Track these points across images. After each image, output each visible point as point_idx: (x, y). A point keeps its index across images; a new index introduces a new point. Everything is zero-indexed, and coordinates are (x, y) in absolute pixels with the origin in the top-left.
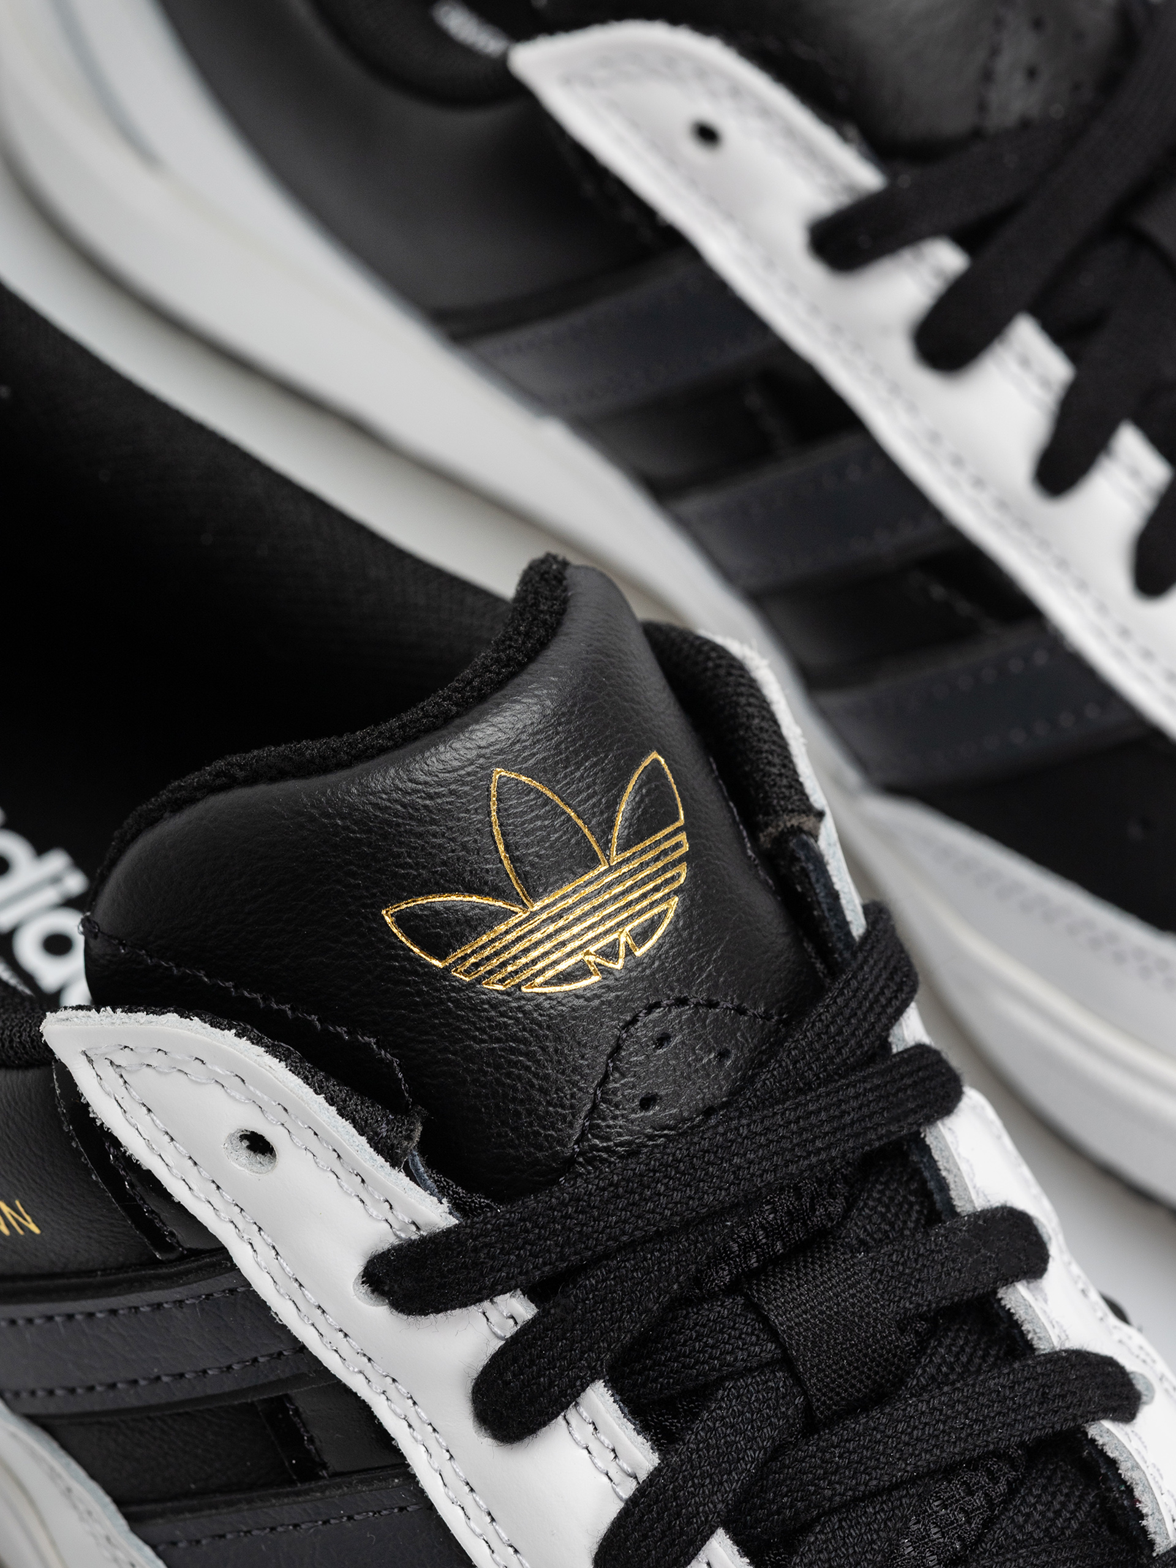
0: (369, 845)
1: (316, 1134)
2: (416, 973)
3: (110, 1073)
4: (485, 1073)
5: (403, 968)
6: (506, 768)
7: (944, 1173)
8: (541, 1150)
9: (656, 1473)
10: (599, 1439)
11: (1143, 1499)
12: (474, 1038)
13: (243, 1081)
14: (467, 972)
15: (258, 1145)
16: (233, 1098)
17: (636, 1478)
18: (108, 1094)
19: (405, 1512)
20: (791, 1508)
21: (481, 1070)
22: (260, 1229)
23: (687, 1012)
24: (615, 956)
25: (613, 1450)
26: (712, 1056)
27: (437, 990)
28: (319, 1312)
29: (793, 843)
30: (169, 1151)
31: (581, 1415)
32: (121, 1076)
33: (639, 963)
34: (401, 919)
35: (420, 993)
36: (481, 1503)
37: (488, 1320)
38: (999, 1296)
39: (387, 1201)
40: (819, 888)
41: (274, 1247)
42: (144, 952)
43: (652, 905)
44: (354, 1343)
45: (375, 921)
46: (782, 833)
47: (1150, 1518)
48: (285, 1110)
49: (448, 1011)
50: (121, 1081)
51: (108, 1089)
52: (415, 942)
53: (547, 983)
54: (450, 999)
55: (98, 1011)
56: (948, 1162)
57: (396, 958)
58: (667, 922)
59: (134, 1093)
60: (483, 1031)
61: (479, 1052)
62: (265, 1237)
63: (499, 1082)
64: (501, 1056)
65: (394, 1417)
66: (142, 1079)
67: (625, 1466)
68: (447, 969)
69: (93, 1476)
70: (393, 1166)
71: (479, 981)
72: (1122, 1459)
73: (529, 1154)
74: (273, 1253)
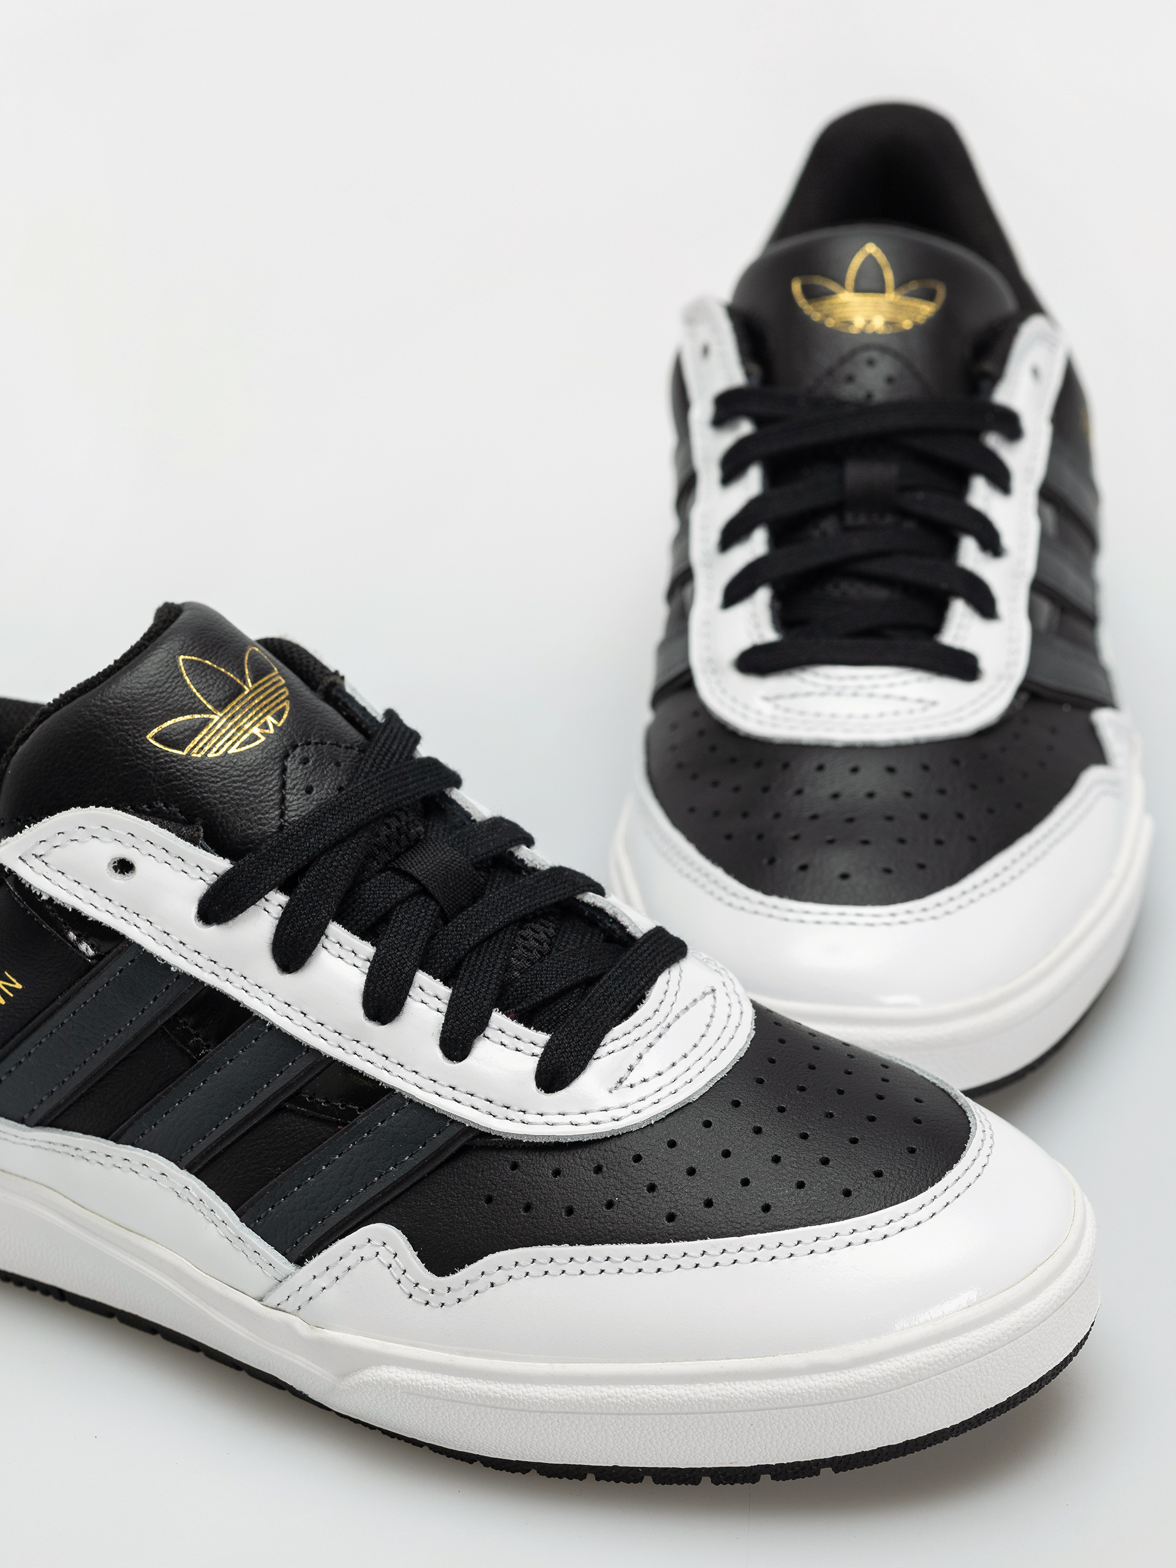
0: (129, 707)
1: (152, 843)
2: (173, 761)
3: (36, 863)
4: (224, 797)
5: (166, 761)
6: (184, 655)
7: (466, 809)
8: (265, 826)
9: (376, 955)
10: (344, 949)
11: (623, 920)
12: (213, 782)
13: (107, 828)
14: (198, 753)
15: (124, 866)
16: (106, 842)
17: (369, 961)
18: (39, 874)
19: (258, 1039)
20: (450, 957)
21: (221, 796)
22: (138, 915)
23: (312, 748)
24: (267, 728)
25: (353, 952)
26: (332, 765)
27: (186, 766)
28: (182, 945)
29: (334, 692)
30: (79, 891)
31: (331, 941)
32: (43, 861)
33: (281, 728)
34: (155, 738)
35: (178, 770)
36: (296, 1009)
37: (268, 912)
38: (516, 855)
39: (198, 866)
40: (354, 709)
41: (148, 921)
42: (31, 818)
43: (278, 705)
44: (205, 955)
45: (145, 743)
46: (327, 688)
47: (630, 927)
48: (133, 835)
49: (196, 774)
50: (44, 864)
51: (39, 872)
52: (169, 746)
53: (239, 747)
54: (194, 768)
55: (21, 833)
56: (466, 803)
57: (161, 758)
58: (287, 712)
59: (53, 867)
60: (217, 777)
61: (218, 788)
62: (142, 917)
63: (232, 799)
64: (229, 786)
65: (237, 990)
66: (53, 857)
67: (363, 957)
68: (189, 754)
69: (86, 1133)
70: (195, 845)
71: (206, 755)
72: (605, 906)
73: (260, 830)
74: (149, 923)
